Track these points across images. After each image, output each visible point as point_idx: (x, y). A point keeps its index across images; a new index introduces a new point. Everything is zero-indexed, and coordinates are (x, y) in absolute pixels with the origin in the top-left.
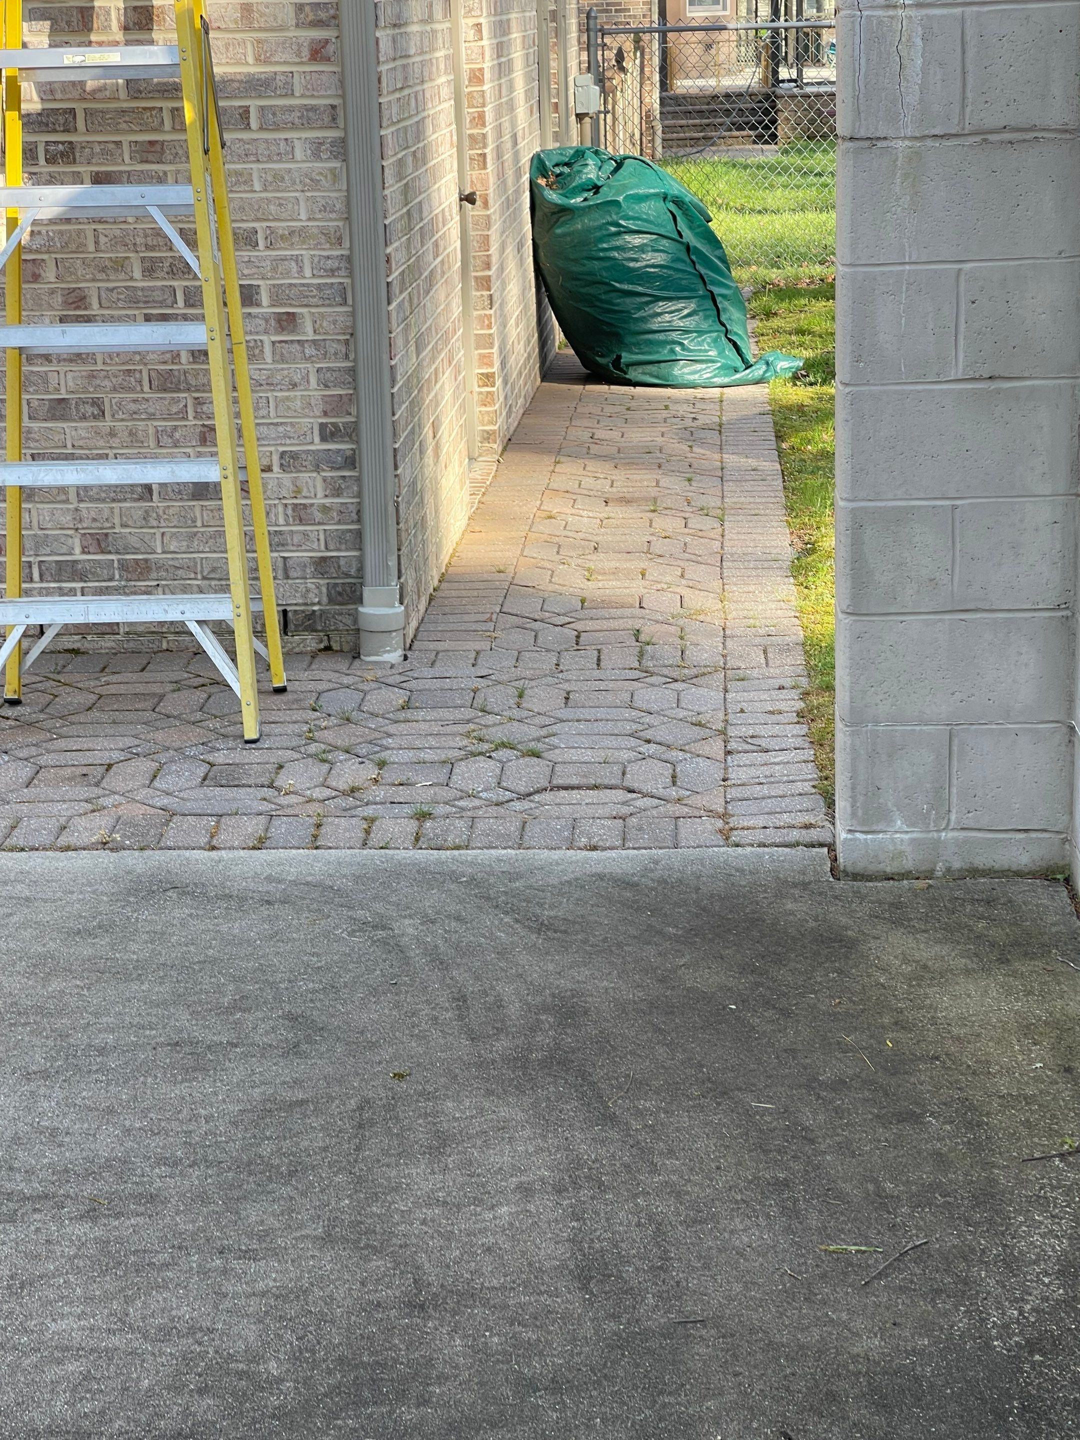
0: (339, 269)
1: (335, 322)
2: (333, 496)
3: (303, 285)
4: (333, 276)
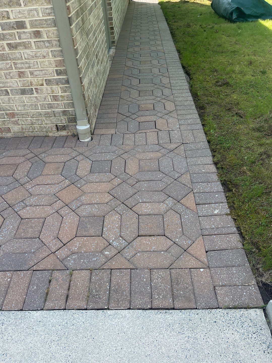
0: (51, 13)
1: (53, 33)
2: (64, 93)
3: (40, 20)
4: (50, 16)
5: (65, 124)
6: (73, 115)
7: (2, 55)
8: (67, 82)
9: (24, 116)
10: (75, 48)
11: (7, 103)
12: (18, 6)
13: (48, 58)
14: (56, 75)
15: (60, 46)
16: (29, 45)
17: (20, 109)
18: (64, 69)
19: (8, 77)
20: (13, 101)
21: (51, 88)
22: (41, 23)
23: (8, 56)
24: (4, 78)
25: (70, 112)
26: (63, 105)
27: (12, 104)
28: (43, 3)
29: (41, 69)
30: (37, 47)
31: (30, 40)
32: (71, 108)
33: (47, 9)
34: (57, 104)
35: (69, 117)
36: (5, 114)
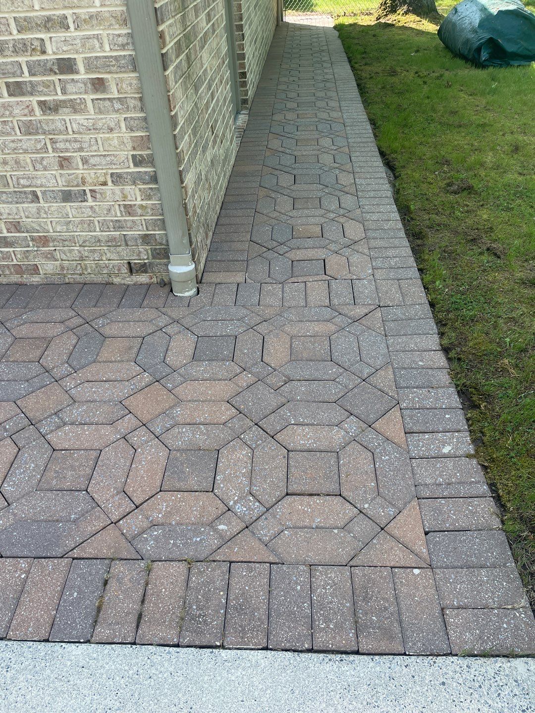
0: (128, 44)
1: (131, 84)
2: (146, 199)
3: (105, 57)
4: (124, 49)
5: (146, 261)
6: (161, 244)
7: (29, 125)
8: (154, 179)
9: (66, 243)
10: (173, 113)
11: (35, 216)
12: (63, 30)
13: (119, 133)
14: (132, 165)
15: (142, 110)
16: (83, 107)
17: (58, 230)
18: (148, 155)
19: (38, 166)
20: (46, 213)
21: (122, 191)
22: (106, 64)
23: (39, 125)
24: (31, 169)
25: (157, 237)
26: (144, 223)
27: (45, 220)
28: (111, 25)
29: (103, 153)
30: (97, 111)
31: (85, 96)
32: (159, 230)
33: (119, 36)
34: (133, 221)
35: (154, 247)
36: (29, 239)
